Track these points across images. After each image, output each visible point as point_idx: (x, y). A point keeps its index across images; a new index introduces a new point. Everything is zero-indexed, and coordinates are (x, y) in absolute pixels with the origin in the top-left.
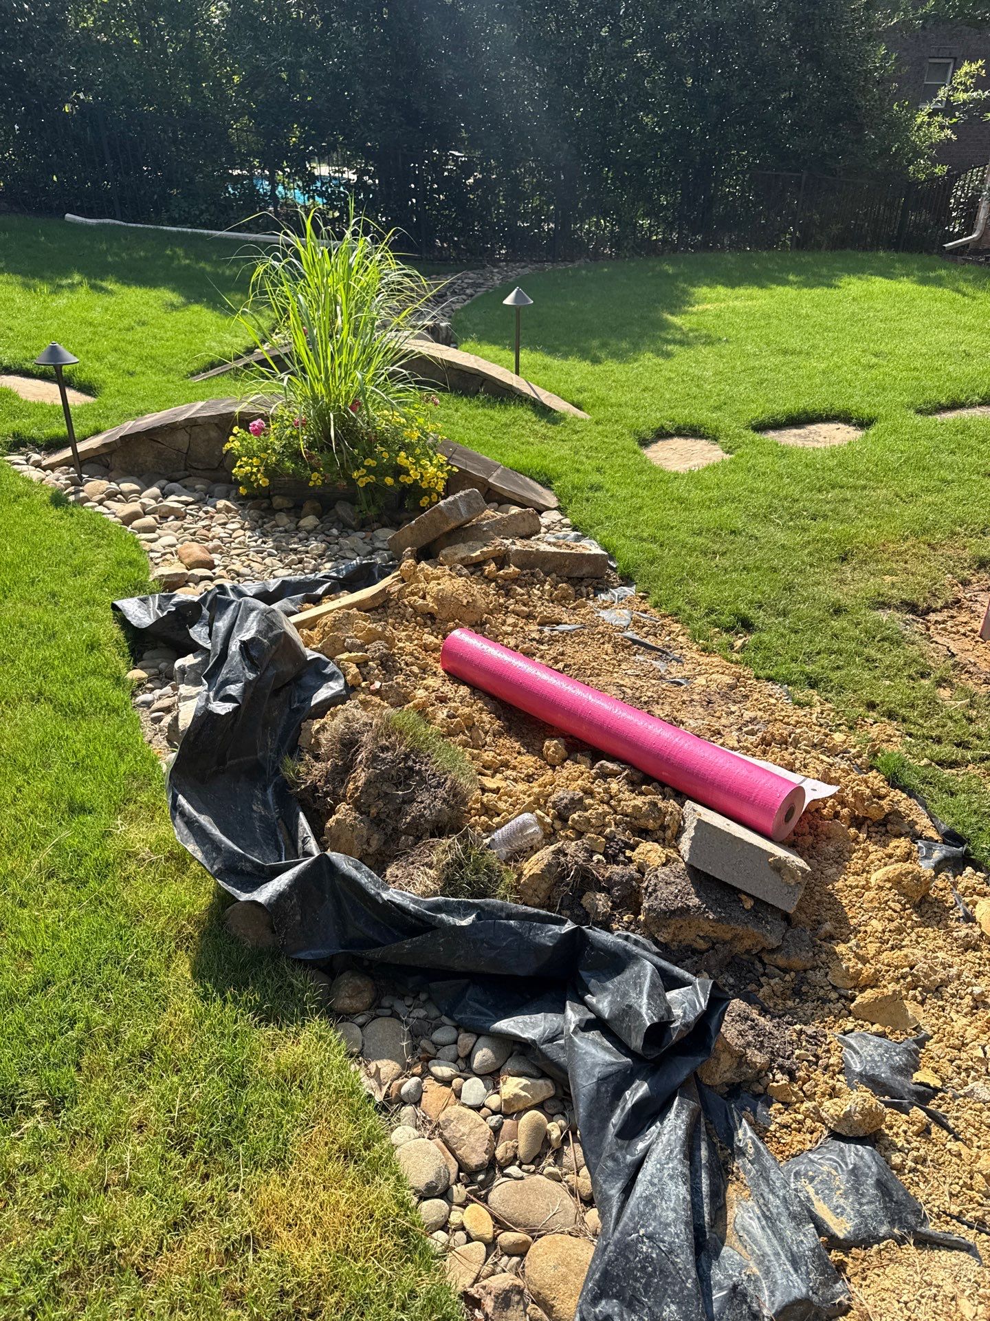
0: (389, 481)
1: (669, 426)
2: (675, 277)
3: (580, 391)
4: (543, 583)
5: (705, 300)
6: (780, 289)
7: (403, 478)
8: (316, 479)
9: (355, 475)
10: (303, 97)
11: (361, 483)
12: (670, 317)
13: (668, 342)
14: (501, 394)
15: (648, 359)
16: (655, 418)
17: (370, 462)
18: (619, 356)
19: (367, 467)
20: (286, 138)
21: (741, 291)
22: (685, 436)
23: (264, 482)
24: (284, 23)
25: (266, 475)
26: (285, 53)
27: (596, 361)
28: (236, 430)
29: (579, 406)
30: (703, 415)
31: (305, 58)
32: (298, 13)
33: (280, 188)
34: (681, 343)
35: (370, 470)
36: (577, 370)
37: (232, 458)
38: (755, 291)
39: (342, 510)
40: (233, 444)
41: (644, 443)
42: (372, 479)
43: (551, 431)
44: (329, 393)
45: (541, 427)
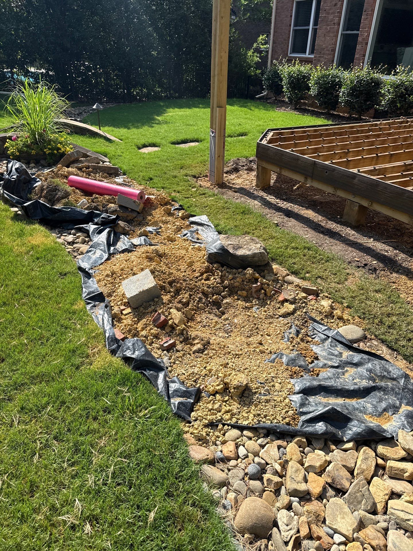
0: (55, 152)
1: (147, 144)
2: (163, 106)
3: (122, 136)
4: (99, 173)
5: (170, 112)
6: (196, 109)
7: (60, 151)
8: (33, 152)
9: (45, 150)
10: (21, 41)
11: (47, 153)
12: (157, 117)
13: (153, 123)
14: (94, 135)
15: (146, 128)
16: (143, 141)
17: (49, 146)
18: (137, 127)
19: (49, 148)
20: (16, 56)
21: (183, 110)
22: (152, 146)
23: (18, 154)
24: (11, 14)
25: (18, 151)
26: (13, 25)
27: (129, 129)
28: (8, 140)
29: (121, 140)
30: (157, 140)
31: (21, 27)
32: (17, 10)
33: (15, 75)
34: (157, 124)
35: (49, 149)
36: (123, 131)
37: (7, 148)
38: (188, 110)
39: (42, 162)
40: (7, 144)
41: (139, 148)
42: (50, 151)
43: (110, 145)
44: (35, 128)
45: (107, 143)
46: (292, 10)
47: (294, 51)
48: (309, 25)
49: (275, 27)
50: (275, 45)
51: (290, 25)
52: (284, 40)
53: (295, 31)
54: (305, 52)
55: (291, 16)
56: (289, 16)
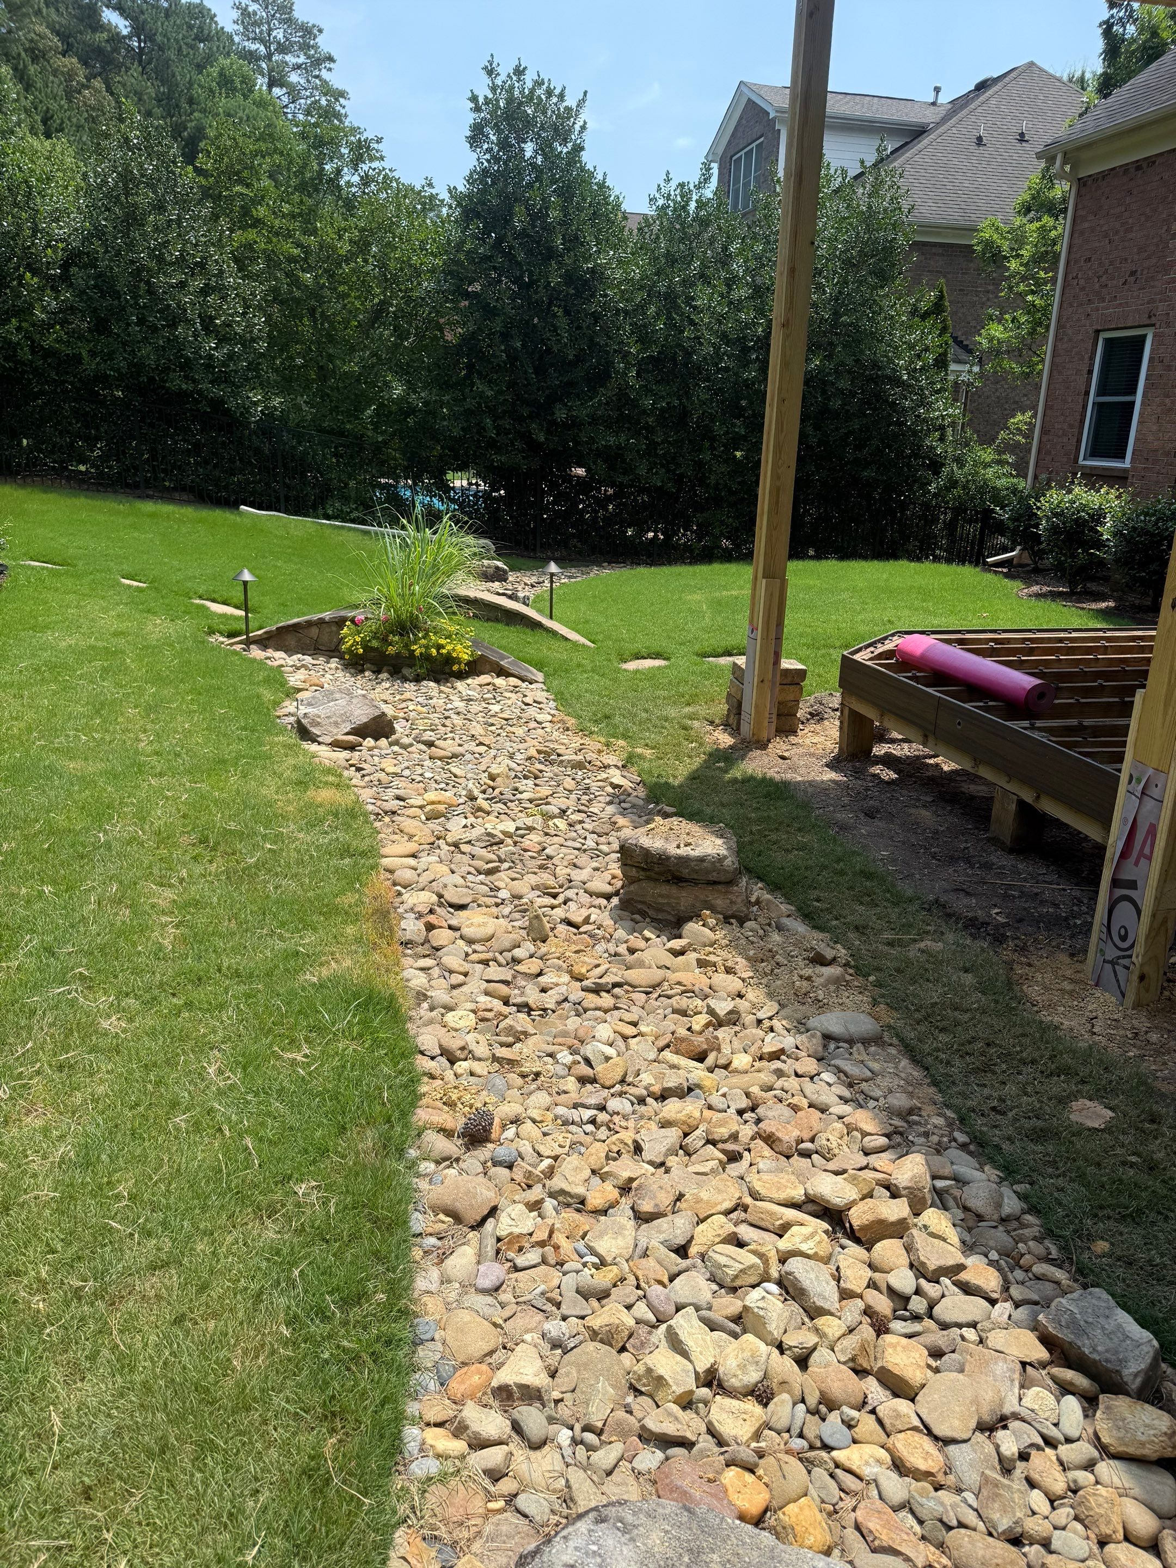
0: (434, 652)
7: (443, 651)
8: (390, 650)
9: (414, 648)
16: (635, 646)
19: (422, 644)
23: (360, 651)
25: (362, 646)
28: (348, 624)
29: (592, 642)
30: (672, 646)
35: (423, 646)
37: (344, 639)
39: (405, 671)
40: (345, 630)
41: (624, 660)
42: (424, 651)
46: (1092, 358)
47: (1094, 453)
48: (1133, 392)
49: (1047, 396)
50: (1045, 438)
51: (1087, 393)
52: (1071, 426)
53: (1099, 406)
54: (1122, 456)
55: (1090, 372)
56: (1085, 372)
